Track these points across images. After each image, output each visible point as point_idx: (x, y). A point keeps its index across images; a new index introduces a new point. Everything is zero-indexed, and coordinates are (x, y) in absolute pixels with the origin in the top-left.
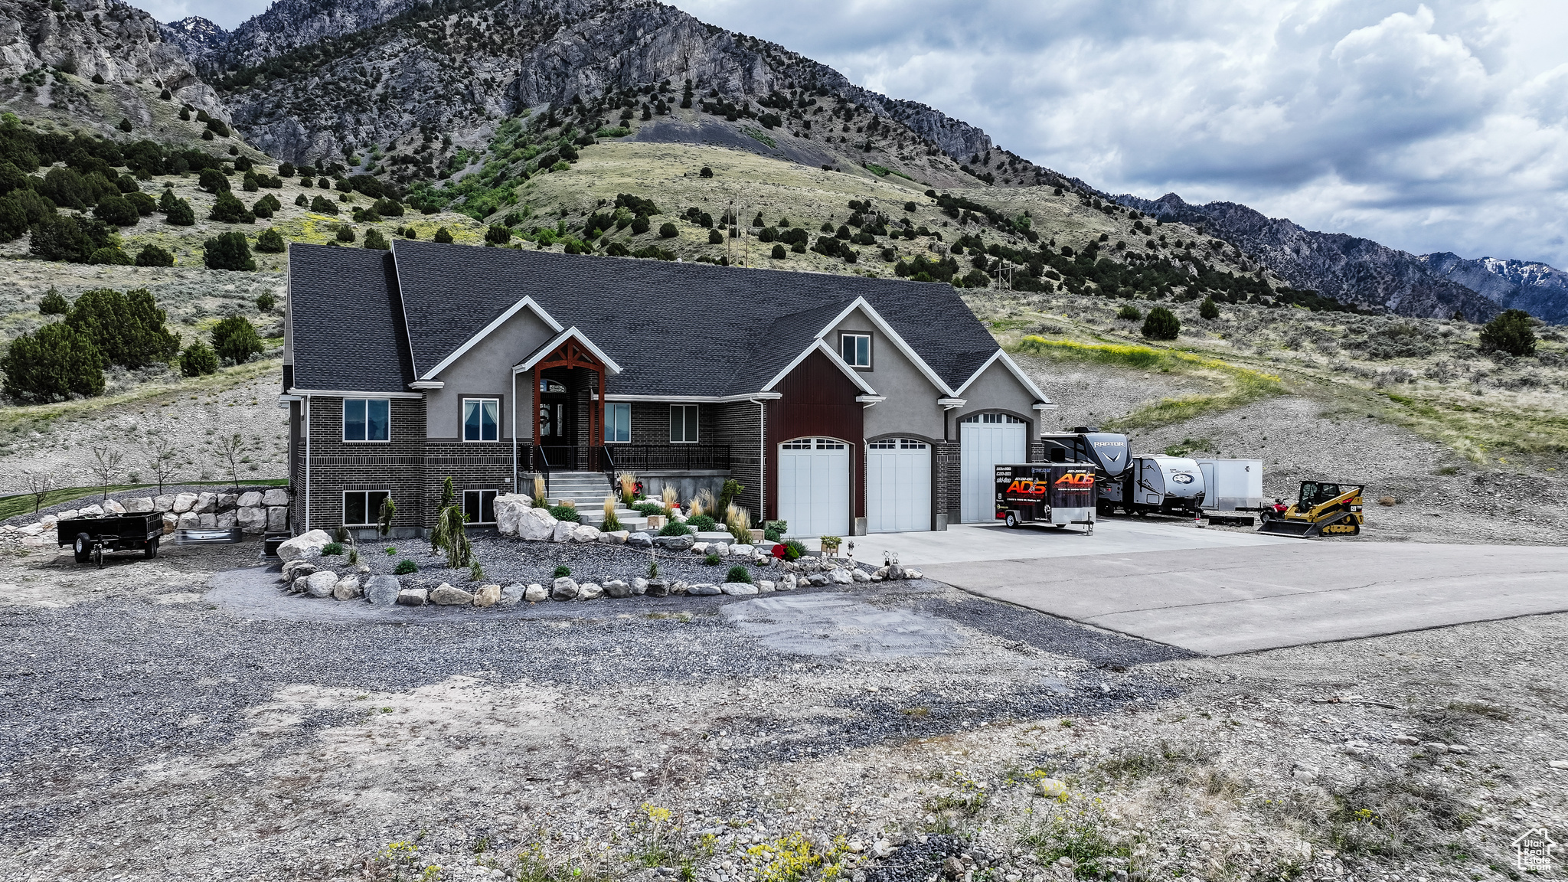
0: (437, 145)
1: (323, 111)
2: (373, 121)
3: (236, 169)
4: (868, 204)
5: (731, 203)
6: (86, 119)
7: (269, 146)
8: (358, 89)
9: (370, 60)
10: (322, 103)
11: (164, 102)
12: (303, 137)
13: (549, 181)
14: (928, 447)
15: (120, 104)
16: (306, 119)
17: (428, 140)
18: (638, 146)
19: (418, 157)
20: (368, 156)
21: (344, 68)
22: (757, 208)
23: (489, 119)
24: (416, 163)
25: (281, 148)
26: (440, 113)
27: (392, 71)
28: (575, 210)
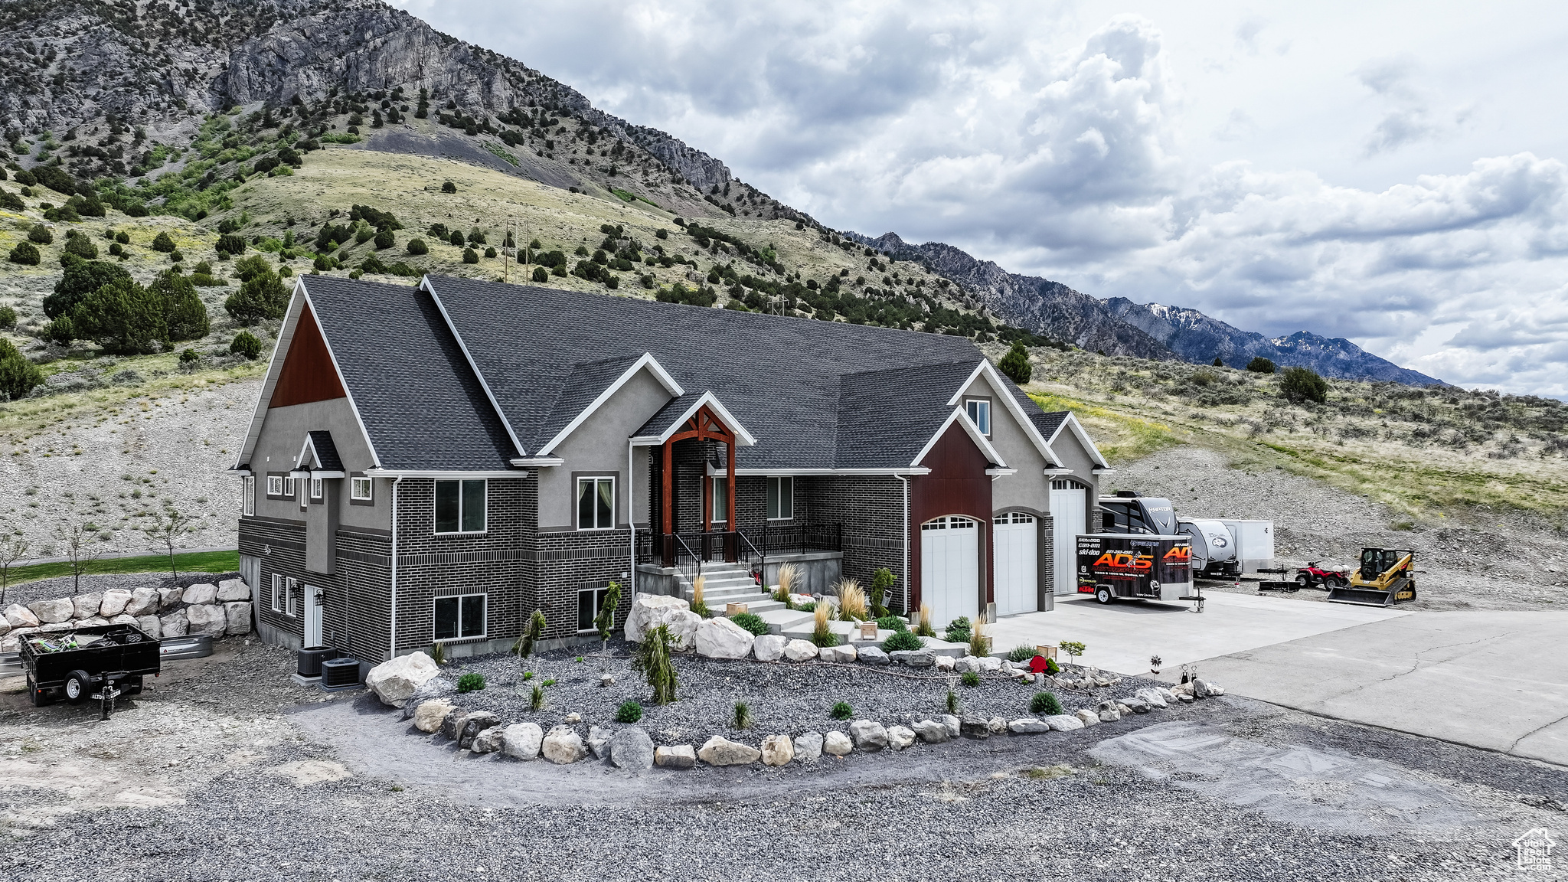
0: (128, 138)
2: (45, 105)
4: (620, 229)
5: (478, 221)
8: (26, 67)
9: (40, 35)
13: (270, 186)
14: (1034, 520)
17: (116, 131)
18: (369, 155)
19: (105, 150)
20: (39, 144)
21: (5, 41)
22: (503, 228)
23: (191, 113)
24: (101, 156)
26: (131, 102)
27: (69, 50)
28: (304, 220)
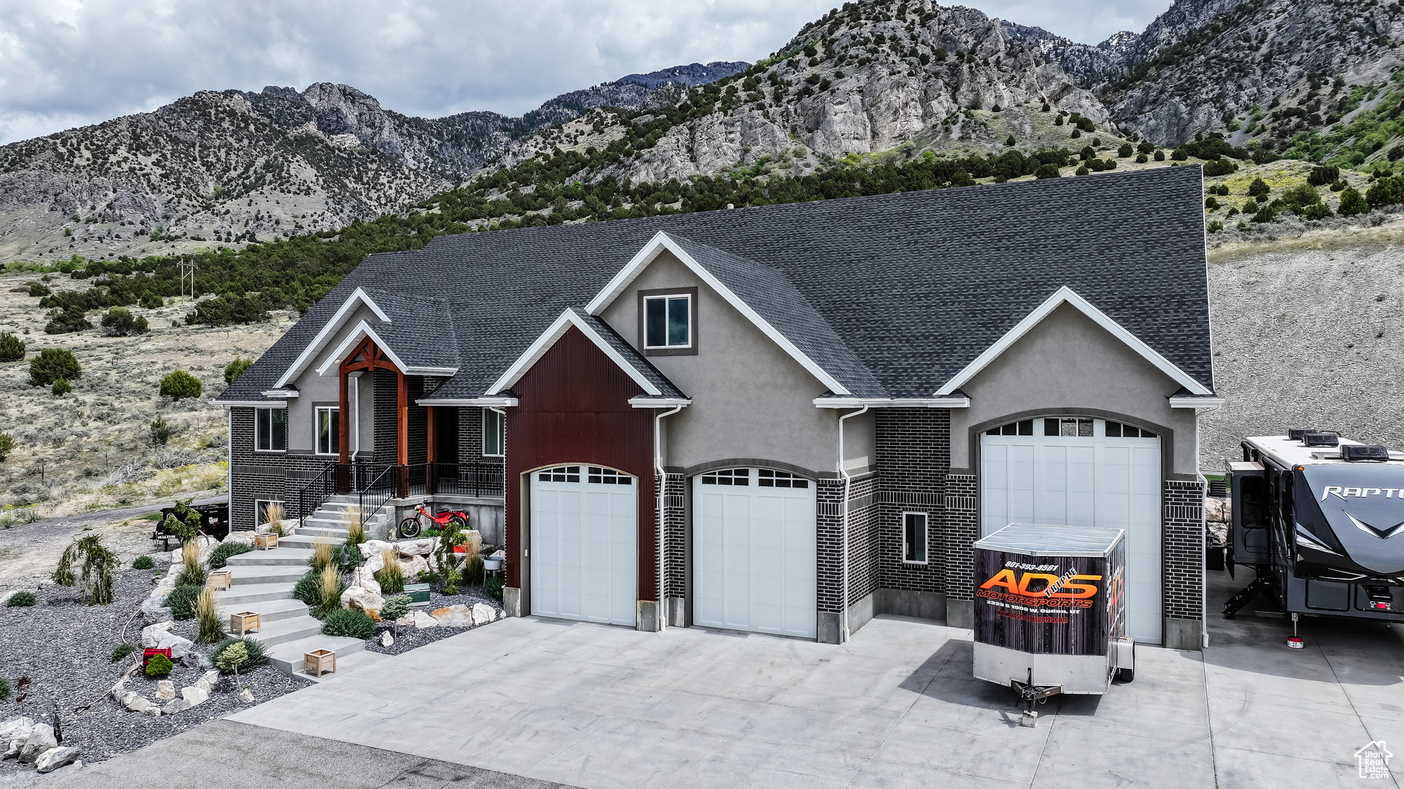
0: (1326, 90)
1: (1204, 85)
2: (1255, 83)
3: (1082, 159)
6: (982, 142)
7: (1153, 131)
8: (1242, 55)
9: (1256, 24)
10: (1204, 78)
11: (1045, 114)
12: (1184, 115)
15: (1010, 125)
16: (1188, 97)
19: (1304, 108)
20: (1249, 118)
21: (1229, 38)
24: (1300, 114)
25: (1164, 129)
27: (1279, 27)
